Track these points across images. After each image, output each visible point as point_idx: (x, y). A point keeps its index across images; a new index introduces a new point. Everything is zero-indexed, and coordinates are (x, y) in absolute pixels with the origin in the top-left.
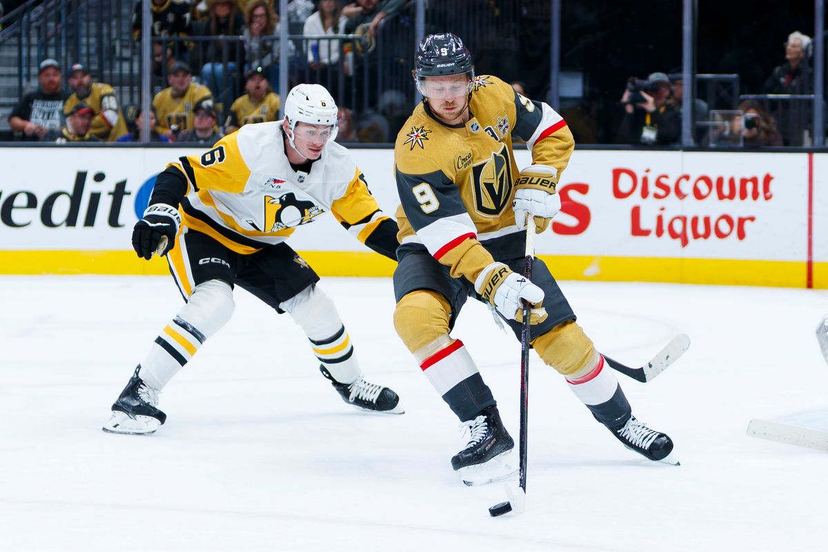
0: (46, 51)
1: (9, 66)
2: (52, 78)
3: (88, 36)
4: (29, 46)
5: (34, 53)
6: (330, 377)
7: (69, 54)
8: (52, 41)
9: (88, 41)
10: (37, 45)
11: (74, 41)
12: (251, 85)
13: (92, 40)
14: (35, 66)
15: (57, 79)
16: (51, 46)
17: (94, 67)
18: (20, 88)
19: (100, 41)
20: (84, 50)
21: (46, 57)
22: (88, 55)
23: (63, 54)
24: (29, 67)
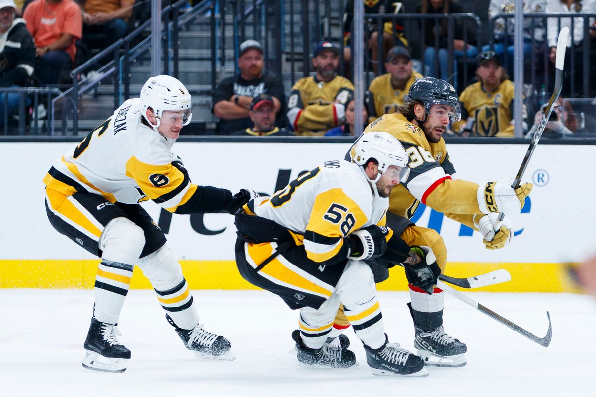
0: (243, 32)
1: (201, 48)
2: (254, 62)
3: (292, 13)
4: (224, 24)
5: (229, 32)
6: (174, 325)
7: (270, 33)
8: (250, 19)
9: (292, 18)
10: (233, 24)
11: (275, 19)
12: (483, 72)
13: (297, 18)
14: (230, 48)
15: (260, 63)
16: (249, 24)
17: (299, 49)
18: (214, 74)
19: (306, 20)
20: (287, 30)
21: (244, 39)
22: (292, 35)
23: (263, 34)
24: (223, 49)
